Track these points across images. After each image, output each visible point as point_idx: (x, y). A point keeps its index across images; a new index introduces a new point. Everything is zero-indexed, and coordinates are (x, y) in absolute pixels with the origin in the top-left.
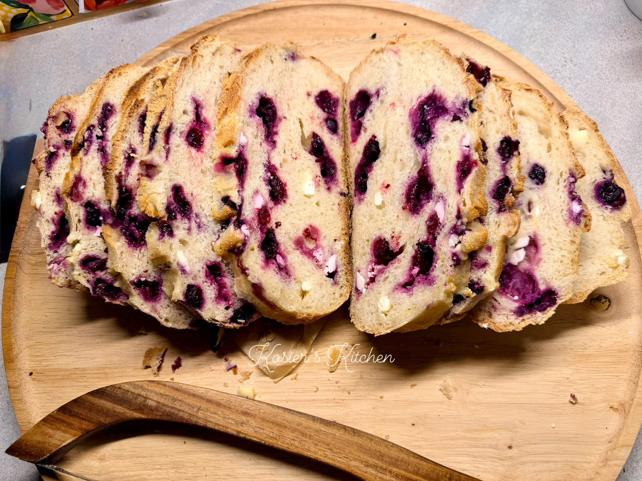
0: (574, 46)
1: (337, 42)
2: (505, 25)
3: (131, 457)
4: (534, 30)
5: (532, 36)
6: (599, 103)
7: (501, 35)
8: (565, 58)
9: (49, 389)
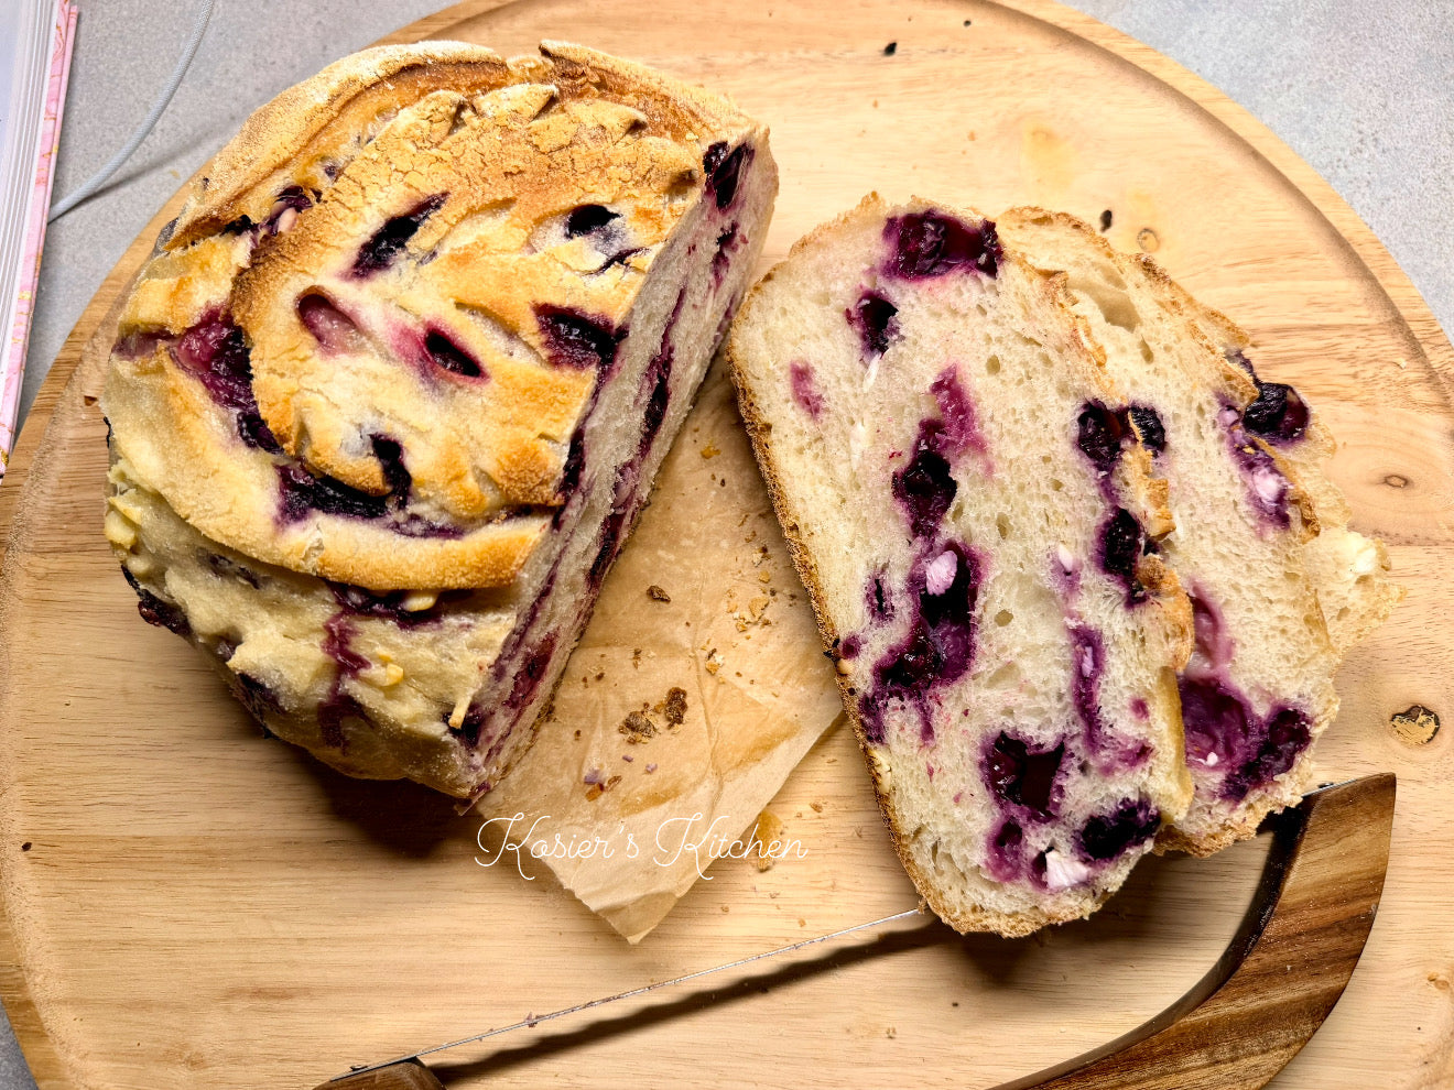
0: (1385, 106)
1: (800, 59)
2: (1223, 41)
3: (267, 1058)
4: (1291, 58)
5: (1285, 73)
6: (1436, 249)
7: (1210, 65)
8: (1360, 132)
9: (69, 885)
